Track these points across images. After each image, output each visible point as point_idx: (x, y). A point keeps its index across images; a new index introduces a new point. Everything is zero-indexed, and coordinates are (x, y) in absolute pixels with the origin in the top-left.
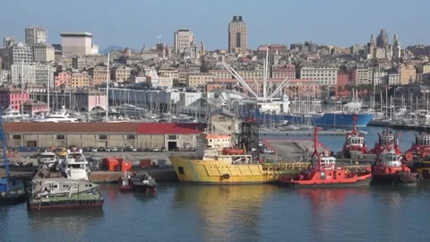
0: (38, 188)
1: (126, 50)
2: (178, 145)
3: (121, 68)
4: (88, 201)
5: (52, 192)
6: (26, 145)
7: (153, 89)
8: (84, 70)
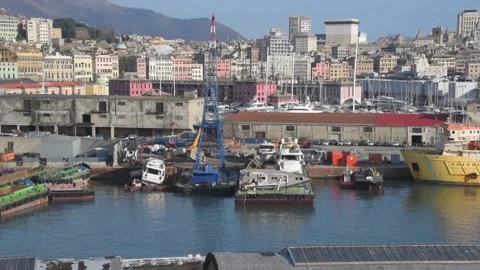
0: (245, 179)
1: (397, 36)
2: (424, 140)
3: (386, 56)
4: (296, 196)
5: (259, 184)
6: (255, 136)
7: (418, 79)
8: (345, 59)
